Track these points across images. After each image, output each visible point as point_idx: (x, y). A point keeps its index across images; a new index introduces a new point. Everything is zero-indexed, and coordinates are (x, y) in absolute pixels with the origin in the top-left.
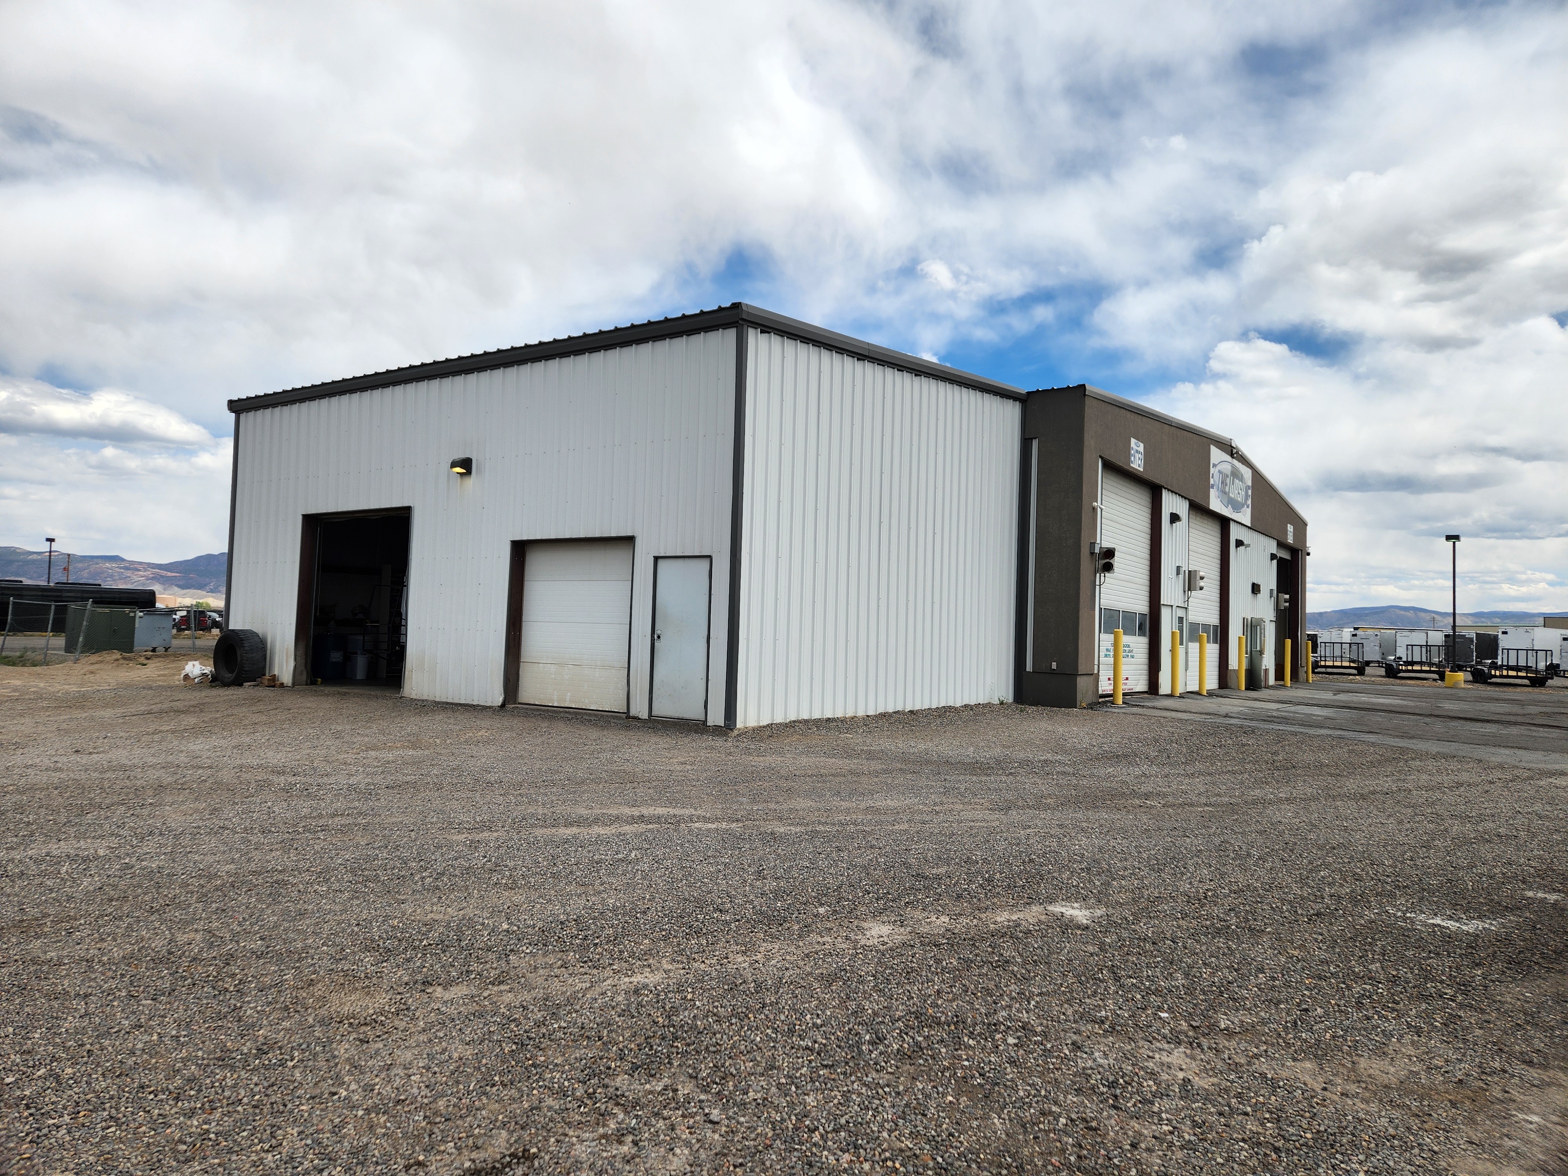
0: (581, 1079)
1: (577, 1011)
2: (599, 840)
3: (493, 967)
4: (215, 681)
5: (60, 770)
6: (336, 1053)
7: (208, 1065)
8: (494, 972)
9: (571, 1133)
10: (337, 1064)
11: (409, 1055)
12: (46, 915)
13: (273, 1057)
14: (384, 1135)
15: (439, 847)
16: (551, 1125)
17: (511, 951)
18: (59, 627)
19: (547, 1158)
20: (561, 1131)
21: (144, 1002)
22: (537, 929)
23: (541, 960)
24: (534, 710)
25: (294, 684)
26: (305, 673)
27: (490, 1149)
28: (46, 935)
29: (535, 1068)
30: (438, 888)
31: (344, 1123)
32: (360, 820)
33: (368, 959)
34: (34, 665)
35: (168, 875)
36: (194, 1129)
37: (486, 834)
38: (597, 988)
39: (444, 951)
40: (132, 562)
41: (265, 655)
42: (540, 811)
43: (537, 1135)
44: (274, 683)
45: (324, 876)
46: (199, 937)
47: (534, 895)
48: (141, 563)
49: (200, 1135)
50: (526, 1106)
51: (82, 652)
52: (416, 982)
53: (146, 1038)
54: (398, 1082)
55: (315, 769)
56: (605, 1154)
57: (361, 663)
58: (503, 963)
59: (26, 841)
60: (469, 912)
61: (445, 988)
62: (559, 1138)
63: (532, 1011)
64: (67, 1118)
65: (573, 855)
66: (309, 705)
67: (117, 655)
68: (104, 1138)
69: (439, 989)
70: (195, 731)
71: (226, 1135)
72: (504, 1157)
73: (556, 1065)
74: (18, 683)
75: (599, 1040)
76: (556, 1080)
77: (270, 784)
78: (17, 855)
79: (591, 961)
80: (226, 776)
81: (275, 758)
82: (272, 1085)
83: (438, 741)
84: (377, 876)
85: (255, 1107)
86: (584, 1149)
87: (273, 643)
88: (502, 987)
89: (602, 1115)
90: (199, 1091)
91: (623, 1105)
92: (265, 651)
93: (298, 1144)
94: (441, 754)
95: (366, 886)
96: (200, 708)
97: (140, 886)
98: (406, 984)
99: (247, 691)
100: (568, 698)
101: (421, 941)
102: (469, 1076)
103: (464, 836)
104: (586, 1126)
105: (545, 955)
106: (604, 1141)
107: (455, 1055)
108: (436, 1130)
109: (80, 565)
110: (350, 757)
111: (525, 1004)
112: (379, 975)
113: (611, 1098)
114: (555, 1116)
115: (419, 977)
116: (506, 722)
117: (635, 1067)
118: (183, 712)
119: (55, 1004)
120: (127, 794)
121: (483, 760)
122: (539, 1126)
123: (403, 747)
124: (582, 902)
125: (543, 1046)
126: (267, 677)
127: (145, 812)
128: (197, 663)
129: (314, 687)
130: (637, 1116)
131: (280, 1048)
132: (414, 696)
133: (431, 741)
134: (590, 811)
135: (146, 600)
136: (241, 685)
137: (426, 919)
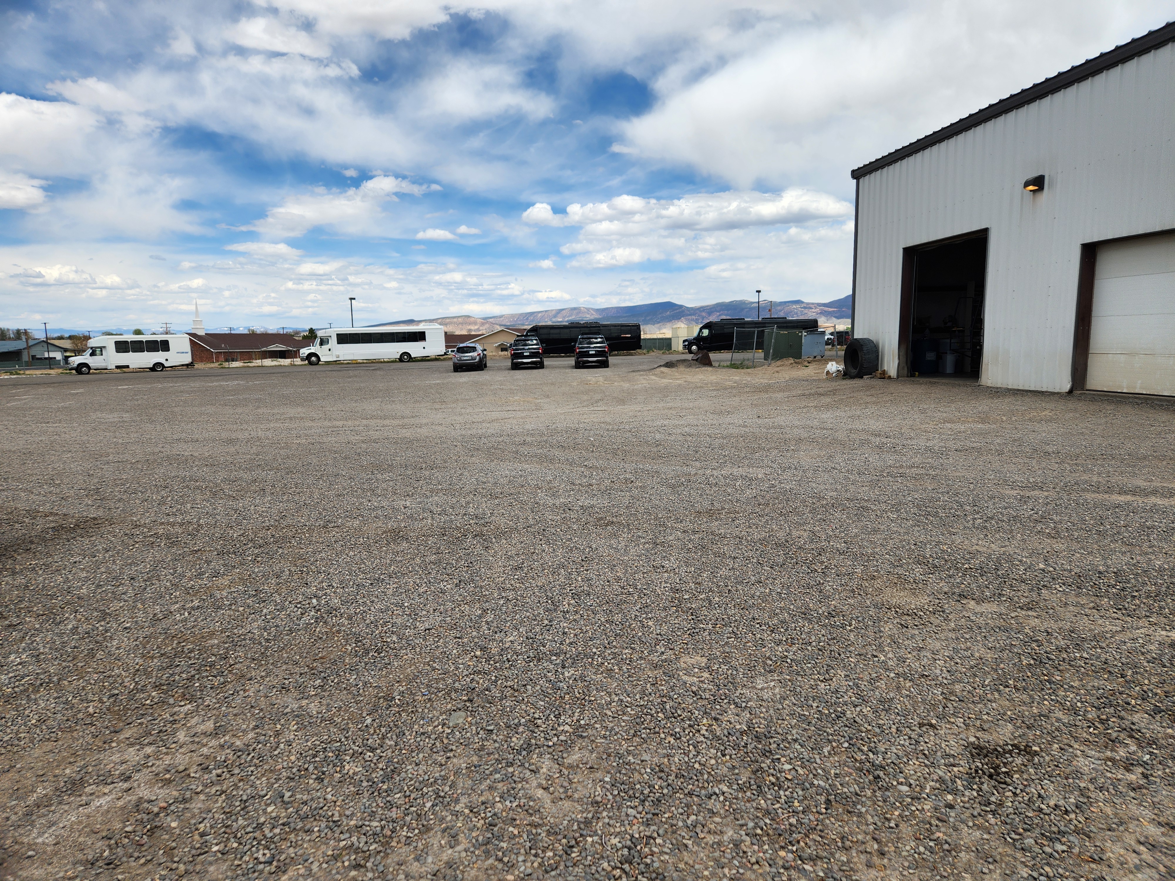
0: (1096, 705)
1: (1101, 648)
2: (1154, 510)
3: (1024, 595)
4: (846, 375)
5: (746, 426)
6: (882, 629)
7: (795, 615)
8: (1024, 599)
9: (1076, 746)
10: (881, 637)
11: (938, 645)
12: (723, 508)
13: (838, 620)
14: (907, 696)
15: (992, 498)
16: (1057, 733)
17: (1044, 586)
18: (760, 346)
19: (1047, 758)
20: (1066, 741)
21: (766, 568)
22: (1073, 573)
23: (1072, 599)
24: (1101, 395)
25: (898, 376)
26: (906, 369)
27: (995, 735)
28: (721, 519)
29: (1050, 683)
30: (985, 527)
31: (879, 678)
32: (931, 472)
33: (918, 570)
34: (747, 368)
35: (795, 494)
36: (778, 653)
37: (1037, 492)
38: (1128, 633)
39: (981, 575)
40: (808, 304)
41: (878, 356)
42: (1095, 479)
43: (1041, 737)
44: (884, 376)
45: (896, 508)
46: (805, 534)
47: (1075, 546)
48: (813, 304)
49: (781, 657)
50: (1035, 711)
51: (772, 359)
52: (954, 594)
53: (762, 590)
54: (925, 661)
55: (902, 434)
56: (1109, 775)
57: (950, 360)
58: (1034, 595)
59: (721, 467)
60: (1010, 550)
61: (978, 603)
62: (1063, 746)
63: (1056, 638)
64: (710, 626)
65: (1123, 518)
66: (907, 391)
67: (791, 360)
68: (727, 643)
69: (972, 603)
70: (828, 407)
71: (798, 662)
72: (1007, 745)
73: (1072, 686)
74: (737, 378)
75: (1122, 677)
76: (1069, 699)
77: (868, 442)
78: (715, 473)
79: (1126, 609)
80: (841, 435)
81: (875, 425)
82: (834, 639)
83: (1004, 418)
84: (937, 513)
85: (819, 649)
86: (1087, 763)
87: (883, 347)
88: (1030, 613)
89: (1113, 741)
90: (786, 630)
91: (1137, 739)
92: (878, 353)
93: (844, 683)
94: (1005, 428)
95: (927, 519)
96: (834, 392)
97: (777, 498)
98: (945, 593)
99: (866, 380)
100: (1138, 385)
101: (963, 564)
102: (986, 673)
103: (1016, 492)
104: (1093, 745)
105: (1077, 595)
106: (1109, 763)
107: (977, 655)
108: (949, 705)
109: (779, 308)
110: (930, 427)
111: (1050, 630)
112: (925, 583)
113: (1125, 729)
114: (1062, 727)
115: (957, 590)
116: (1071, 405)
117: (1157, 710)
118: (823, 395)
119: (718, 559)
120: (780, 443)
121: (1044, 435)
122: (1045, 731)
123: (974, 422)
124: (1126, 559)
125: (1061, 668)
126: (880, 372)
127: (789, 454)
128: (834, 363)
129: (912, 379)
130: (1151, 753)
131: (843, 616)
132: (989, 385)
133: (998, 418)
134: (1149, 484)
135: (811, 326)
136: (862, 377)
137: (970, 549)
